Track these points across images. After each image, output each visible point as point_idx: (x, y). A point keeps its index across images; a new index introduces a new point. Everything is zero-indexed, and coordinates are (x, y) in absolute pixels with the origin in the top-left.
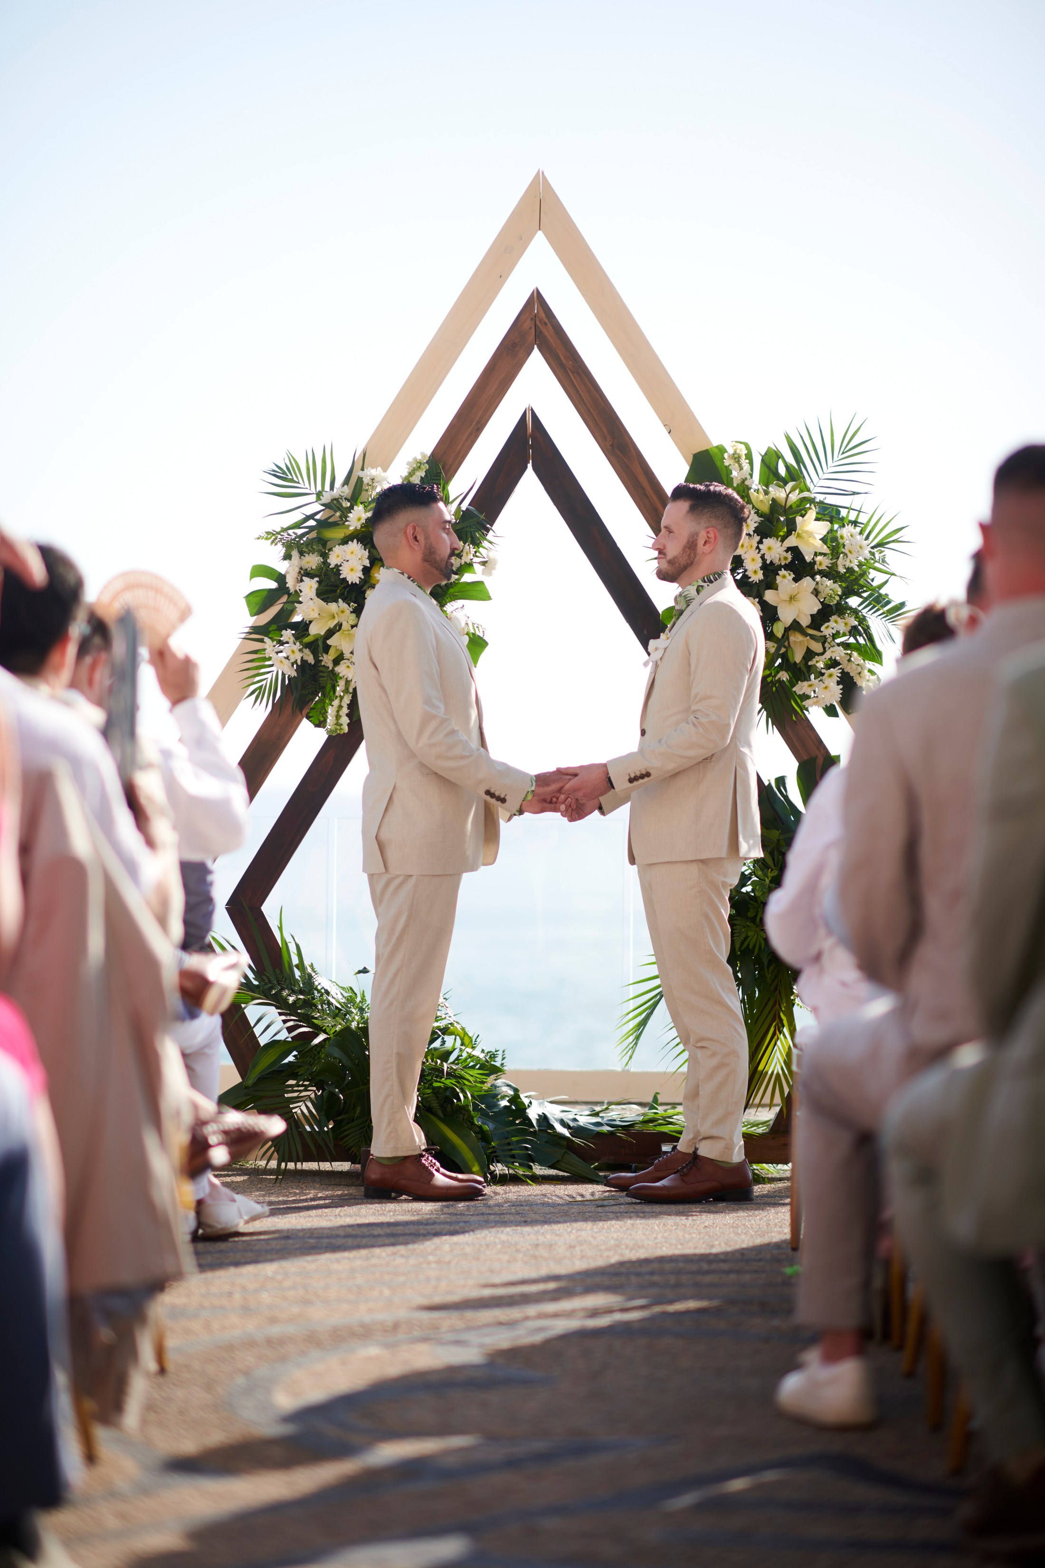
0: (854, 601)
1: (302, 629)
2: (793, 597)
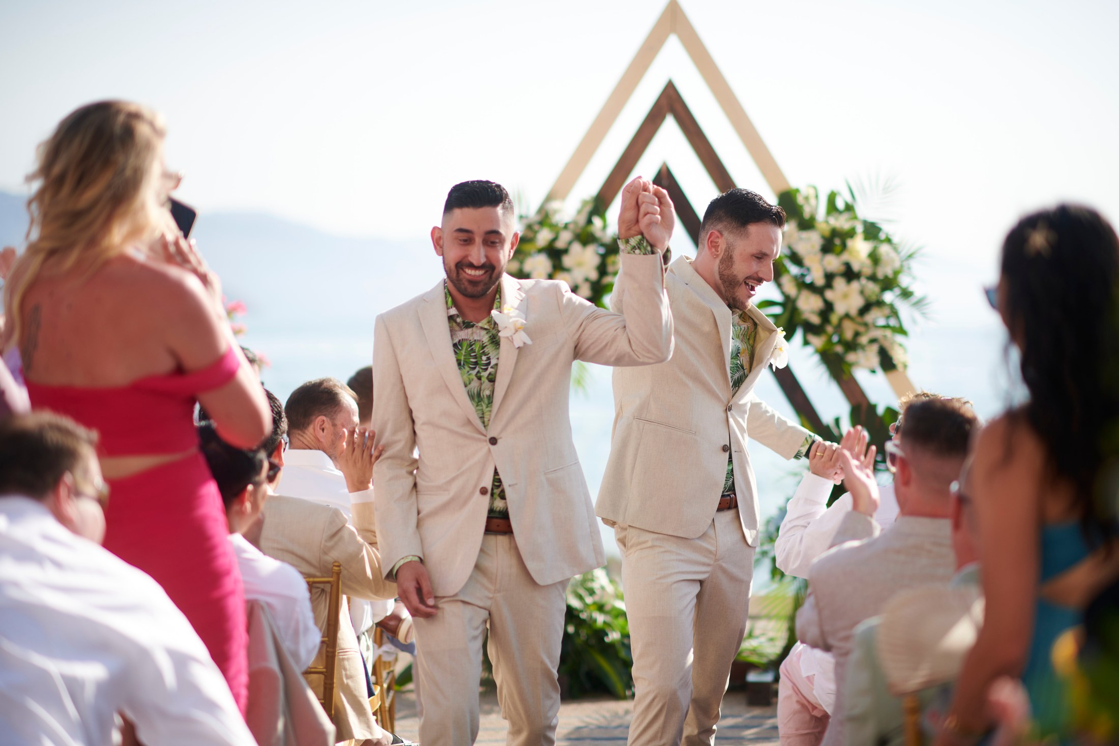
0: (889, 297)
2: (845, 296)
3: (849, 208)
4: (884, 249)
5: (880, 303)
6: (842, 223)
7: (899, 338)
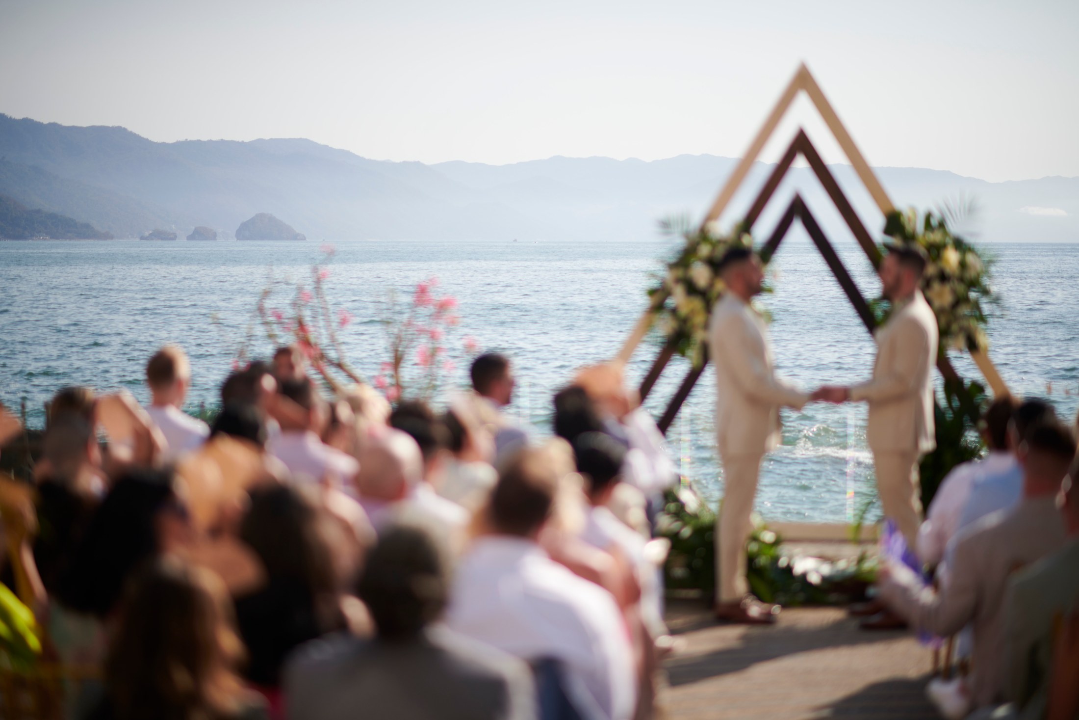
0: (973, 295)
1: (674, 311)
2: (940, 295)
3: (942, 225)
4: (970, 258)
5: (966, 300)
6: (936, 237)
7: (982, 326)
